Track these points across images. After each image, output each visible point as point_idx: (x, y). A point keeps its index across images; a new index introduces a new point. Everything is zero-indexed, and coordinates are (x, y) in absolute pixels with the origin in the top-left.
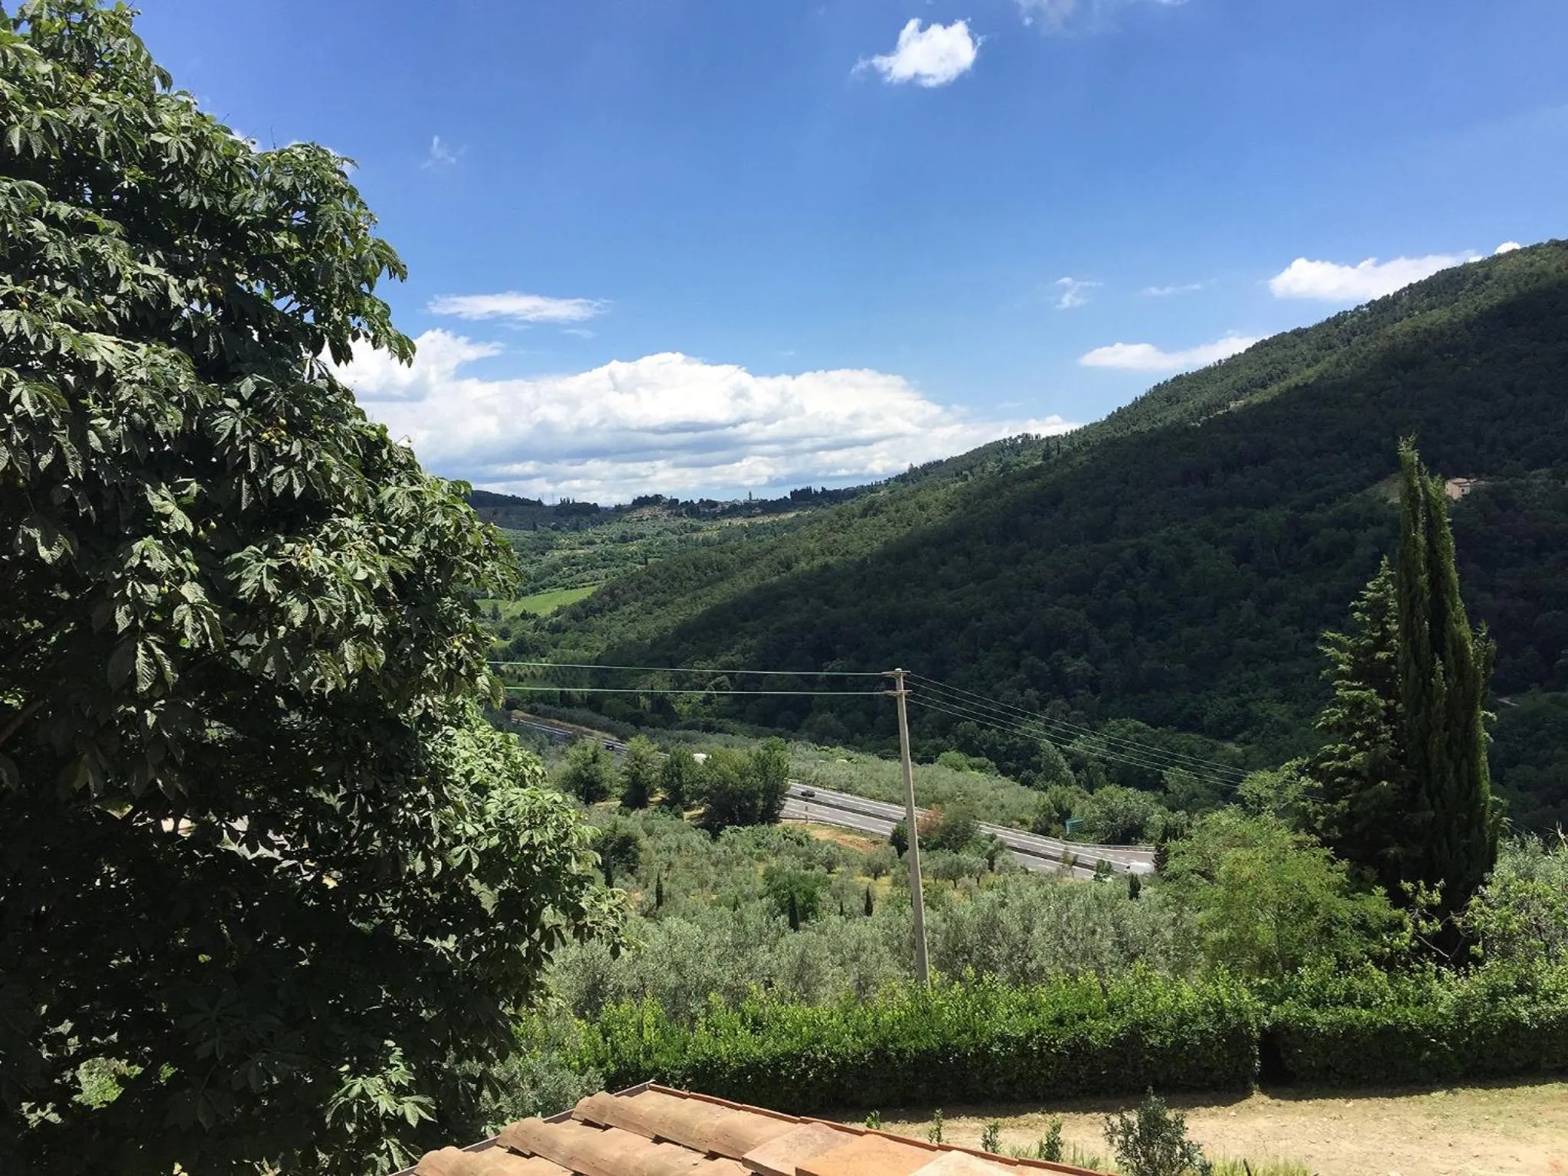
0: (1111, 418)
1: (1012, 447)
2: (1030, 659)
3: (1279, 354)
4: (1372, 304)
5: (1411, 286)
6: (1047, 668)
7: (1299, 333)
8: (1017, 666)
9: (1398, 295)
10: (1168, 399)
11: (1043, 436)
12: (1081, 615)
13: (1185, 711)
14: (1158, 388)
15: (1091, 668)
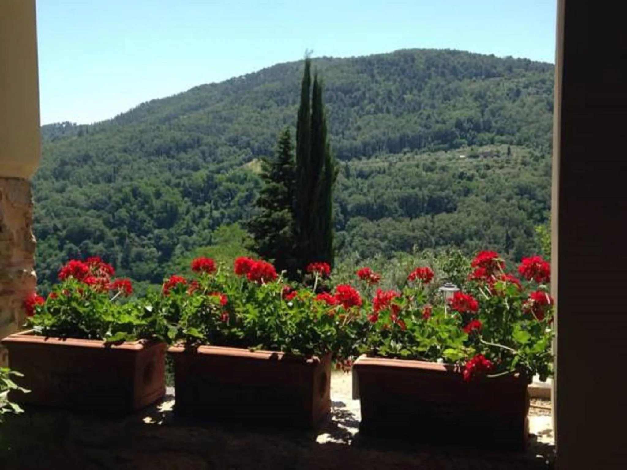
0: (117, 118)
1: (59, 128)
2: (69, 245)
3: (204, 94)
4: (247, 76)
5: (264, 69)
6: (79, 250)
7: (213, 85)
8: (61, 248)
9: (259, 73)
10: (148, 111)
11: (78, 124)
12: (100, 221)
13: (155, 272)
14: (143, 104)
15: (105, 250)
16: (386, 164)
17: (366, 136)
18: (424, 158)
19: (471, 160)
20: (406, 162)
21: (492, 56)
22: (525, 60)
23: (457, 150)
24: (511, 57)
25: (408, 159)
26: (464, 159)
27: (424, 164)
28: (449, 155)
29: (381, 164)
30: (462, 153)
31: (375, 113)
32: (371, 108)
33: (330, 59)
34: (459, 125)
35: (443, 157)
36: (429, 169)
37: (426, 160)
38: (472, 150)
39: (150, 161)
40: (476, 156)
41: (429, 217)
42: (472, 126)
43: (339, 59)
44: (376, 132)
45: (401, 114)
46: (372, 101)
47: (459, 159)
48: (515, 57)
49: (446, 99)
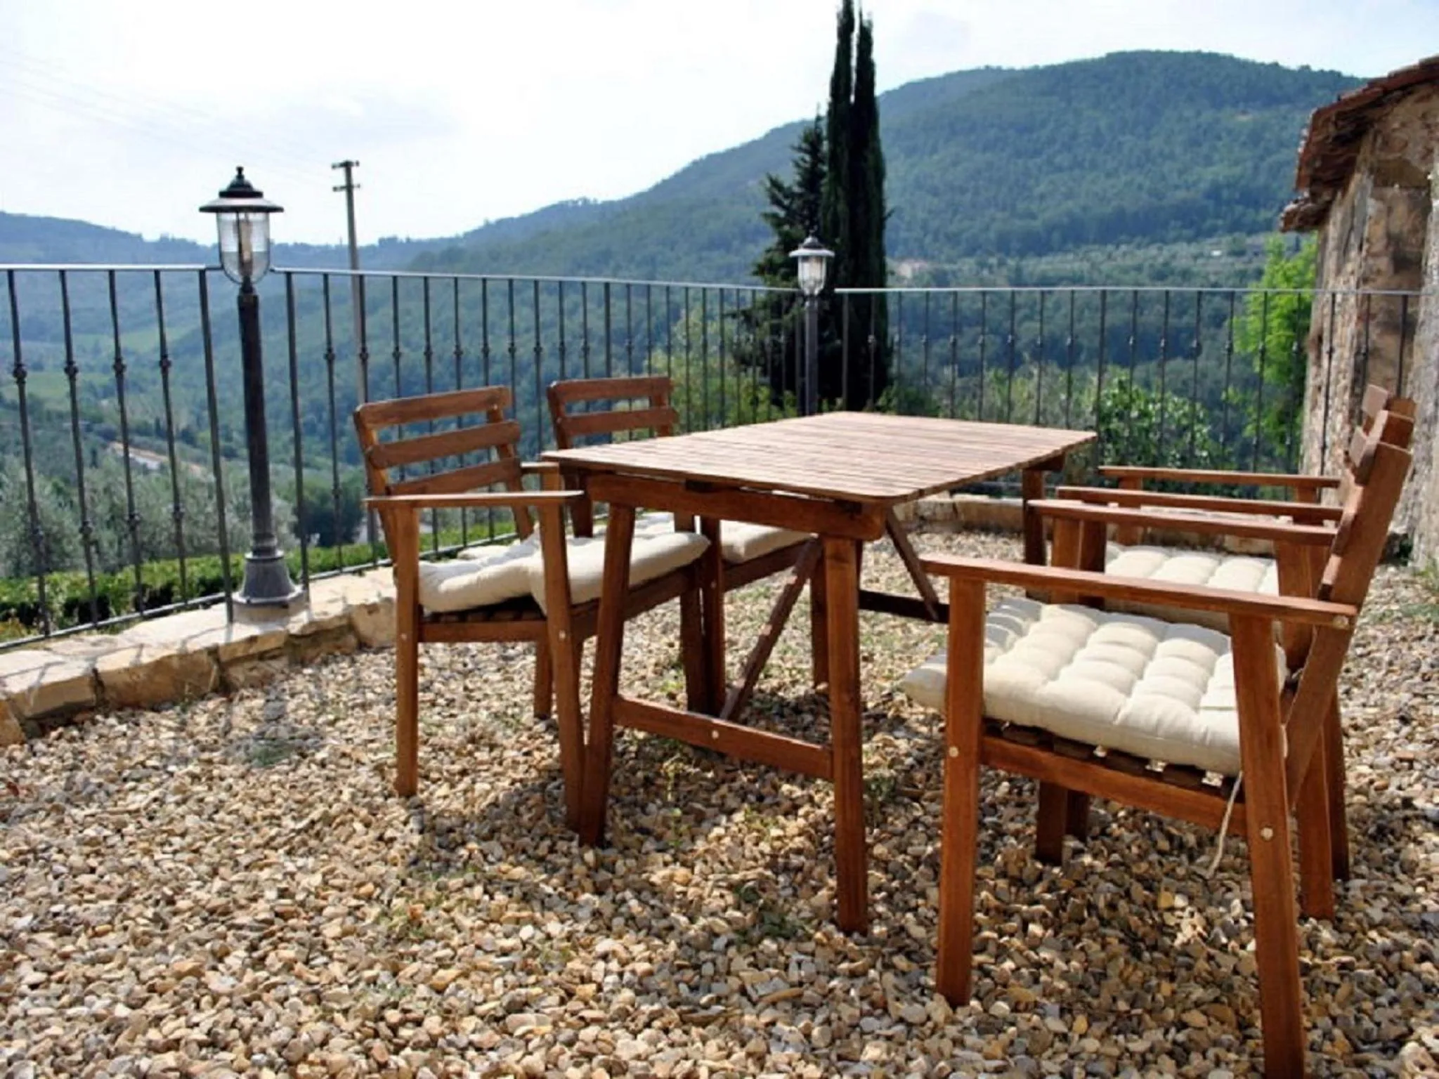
16: (1086, 266)
17: (1053, 212)
18: (1154, 254)
19: (1231, 260)
20: (1120, 261)
21: (1276, 65)
22: (1332, 73)
23: (1210, 241)
24: (1307, 67)
25: (1125, 254)
26: (1219, 257)
27: (1151, 266)
28: (1194, 249)
29: (1076, 265)
30: (1217, 245)
31: (1071, 168)
32: (1063, 159)
33: (999, 70)
34: (1214, 193)
35: (1183, 253)
36: (1160, 276)
37: (1154, 258)
38: (1234, 240)
39: (700, 260)
40: (1239, 253)
41: (1153, 365)
42: (1237, 196)
43: (1012, 71)
44: (1070, 204)
45: (1116, 170)
46: (1067, 147)
47: (1210, 257)
48: (1315, 68)
49: (1194, 143)
